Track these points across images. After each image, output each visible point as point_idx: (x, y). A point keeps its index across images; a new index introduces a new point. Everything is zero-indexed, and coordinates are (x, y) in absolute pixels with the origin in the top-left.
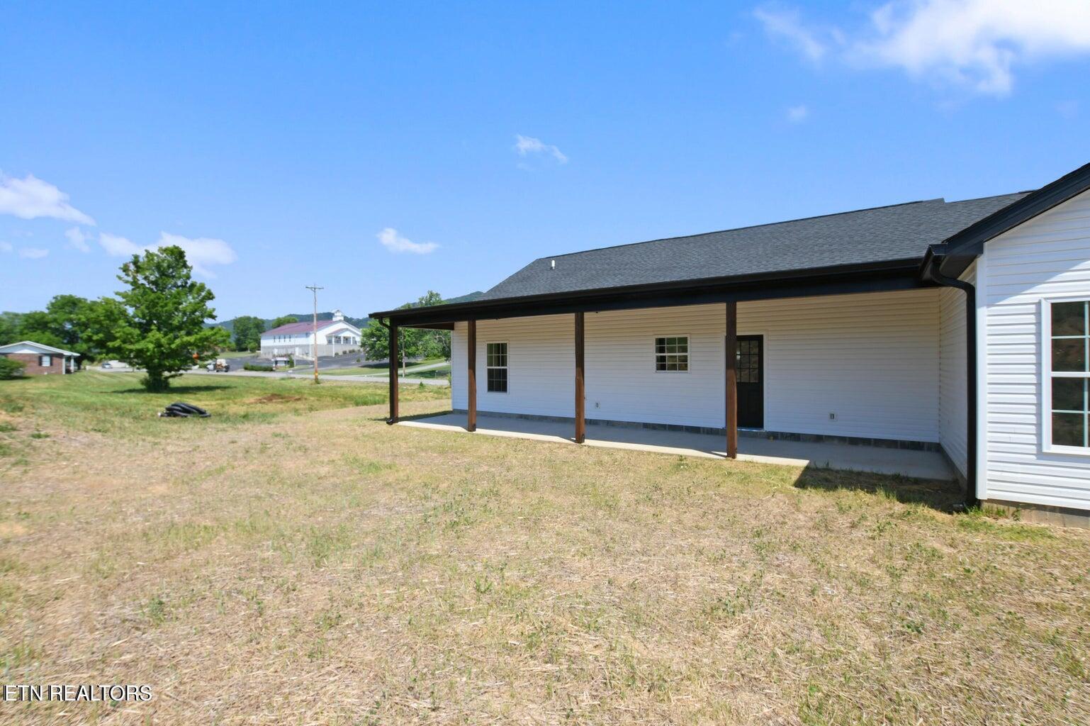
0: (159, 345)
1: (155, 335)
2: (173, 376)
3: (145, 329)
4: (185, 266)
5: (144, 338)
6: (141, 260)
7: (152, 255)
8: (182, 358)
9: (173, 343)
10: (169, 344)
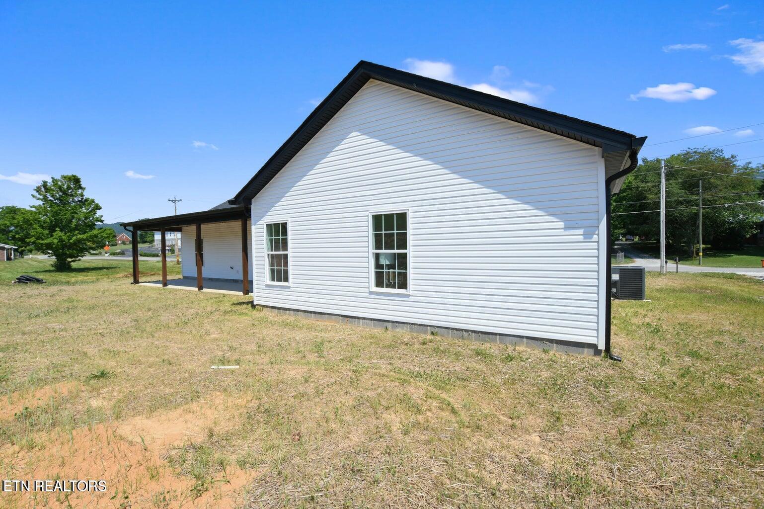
0: (61, 240)
1: (58, 233)
2: (73, 261)
3: (52, 229)
4: (80, 187)
5: (52, 236)
6: (48, 184)
7: (56, 180)
8: (80, 249)
9: (71, 239)
10: (69, 240)
